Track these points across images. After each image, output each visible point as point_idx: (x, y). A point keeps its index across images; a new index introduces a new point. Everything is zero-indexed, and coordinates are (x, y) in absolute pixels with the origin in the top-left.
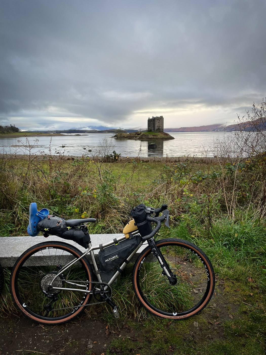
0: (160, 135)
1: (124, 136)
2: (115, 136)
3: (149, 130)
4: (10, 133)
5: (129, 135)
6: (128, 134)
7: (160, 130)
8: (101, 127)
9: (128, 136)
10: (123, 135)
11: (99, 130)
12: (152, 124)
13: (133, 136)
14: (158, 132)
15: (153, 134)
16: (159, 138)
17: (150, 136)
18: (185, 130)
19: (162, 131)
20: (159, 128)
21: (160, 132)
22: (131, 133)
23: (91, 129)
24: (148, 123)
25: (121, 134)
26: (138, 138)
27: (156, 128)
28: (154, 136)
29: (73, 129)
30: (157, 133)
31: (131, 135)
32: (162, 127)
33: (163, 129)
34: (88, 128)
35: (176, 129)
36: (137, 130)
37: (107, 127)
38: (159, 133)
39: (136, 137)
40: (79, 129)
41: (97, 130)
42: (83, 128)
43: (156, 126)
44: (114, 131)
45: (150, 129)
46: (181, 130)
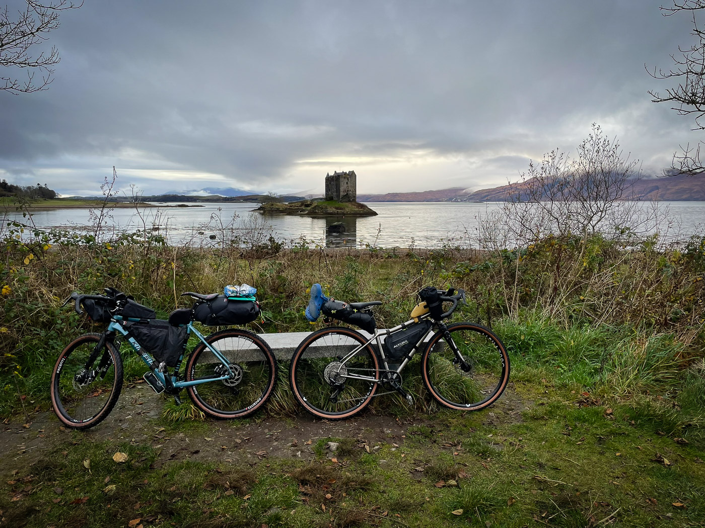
0: (349, 208)
1: (278, 209)
2: (259, 209)
3: (329, 198)
4: (36, 201)
5: (288, 207)
6: (286, 205)
7: (350, 197)
8: (230, 190)
9: (286, 209)
10: (277, 207)
11: (225, 196)
12: (334, 187)
13: (296, 209)
14: (346, 202)
15: (337, 206)
16: (347, 212)
17: (331, 210)
18: (395, 199)
19: (354, 200)
20: (347, 194)
21: (349, 201)
22: (291, 203)
23: (209, 193)
24: (326, 185)
25: (272, 205)
26: (306, 212)
27: (342, 194)
28: (337, 208)
29: (171, 194)
30: (344, 204)
31: (292, 208)
32: (353, 192)
33: (355, 196)
34: (202, 191)
35: (378, 197)
36: (303, 198)
37: (242, 189)
38: (347, 204)
39: (303, 211)
40: (184, 193)
41: (222, 196)
42: (191, 192)
43: (342, 189)
44: (256, 199)
45: (330, 196)
46: (388, 198)
